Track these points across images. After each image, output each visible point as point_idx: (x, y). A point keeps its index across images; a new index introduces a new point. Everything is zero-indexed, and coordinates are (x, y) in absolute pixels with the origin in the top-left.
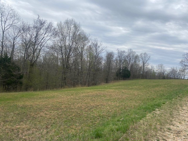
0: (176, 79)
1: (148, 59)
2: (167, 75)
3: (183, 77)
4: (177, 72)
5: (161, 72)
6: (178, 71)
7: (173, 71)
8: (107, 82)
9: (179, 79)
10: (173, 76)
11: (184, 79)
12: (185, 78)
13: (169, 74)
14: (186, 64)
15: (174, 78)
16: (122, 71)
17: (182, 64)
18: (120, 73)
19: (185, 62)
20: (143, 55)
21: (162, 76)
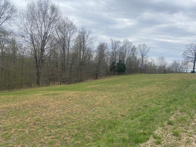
0: (178, 72)
1: (147, 51)
2: (169, 68)
3: (185, 70)
4: (180, 66)
5: (162, 65)
6: (181, 64)
7: (175, 64)
8: (96, 78)
9: (181, 72)
10: (174, 69)
11: (186, 72)
12: (188, 72)
13: (171, 67)
14: (189, 56)
15: (176, 72)
16: (117, 65)
17: (185, 55)
18: (114, 67)
19: (189, 53)
20: (142, 47)
21: (163, 70)
